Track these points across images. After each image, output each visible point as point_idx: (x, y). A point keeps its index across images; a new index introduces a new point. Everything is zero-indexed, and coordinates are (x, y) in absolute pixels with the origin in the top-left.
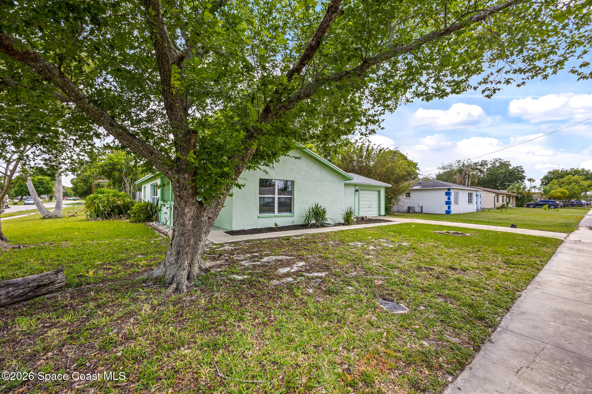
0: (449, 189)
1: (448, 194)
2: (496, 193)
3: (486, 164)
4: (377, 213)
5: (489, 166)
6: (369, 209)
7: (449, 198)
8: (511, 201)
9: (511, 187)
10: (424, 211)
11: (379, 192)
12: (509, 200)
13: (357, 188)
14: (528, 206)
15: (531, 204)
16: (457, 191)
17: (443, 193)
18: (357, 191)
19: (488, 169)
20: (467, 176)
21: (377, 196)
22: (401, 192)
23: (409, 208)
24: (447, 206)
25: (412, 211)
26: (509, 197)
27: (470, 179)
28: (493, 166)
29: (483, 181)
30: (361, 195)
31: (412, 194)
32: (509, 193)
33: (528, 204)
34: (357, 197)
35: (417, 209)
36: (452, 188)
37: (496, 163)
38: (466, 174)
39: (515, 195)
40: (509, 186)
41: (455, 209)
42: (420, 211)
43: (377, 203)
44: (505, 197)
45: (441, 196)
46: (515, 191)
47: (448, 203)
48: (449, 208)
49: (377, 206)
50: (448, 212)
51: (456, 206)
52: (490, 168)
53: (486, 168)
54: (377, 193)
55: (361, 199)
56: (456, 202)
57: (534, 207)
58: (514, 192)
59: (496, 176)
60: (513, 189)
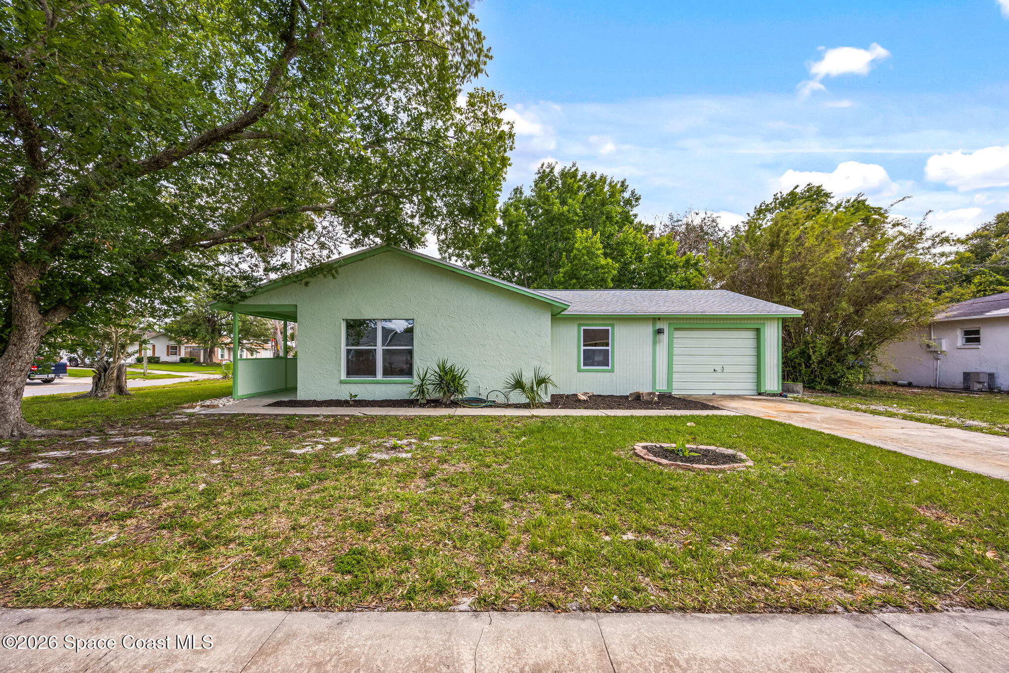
4: (753, 386)
6: (715, 375)
11: (757, 331)
13: (659, 326)
18: (660, 332)
21: (751, 343)
23: (967, 376)
30: (675, 341)
31: (986, 334)
34: (662, 347)
43: (750, 360)
49: (753, 369)
54: (751, 334)
55: (676, 351)
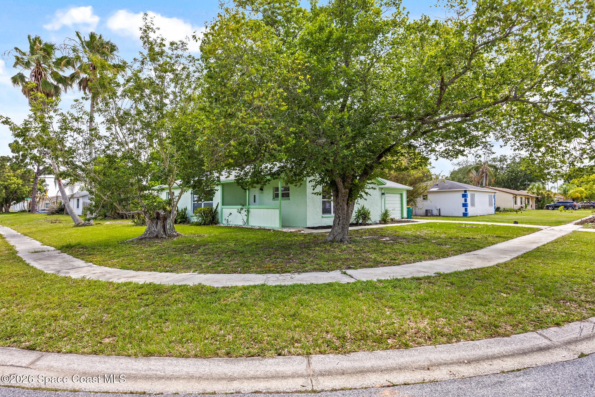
0: (465, 191)
1: (464, 196)
2: (513, 194)
3: (506, 160)
4: (400, 215)
5: (509, 162)
6: (393, 211)
7: (466, 200)
8: (531, 203)
9: (531, 187)
10: (441, 214)
11: (401, 194)
12: (528, 202)
13: (383, 192)
14: (548, 208)
15: (550, 206)
16: (473, 193)
17: (460, 195)
18: (383, 194)
19: (507, 165)
20: (484, 175)
21: (399, 199)
22: (419, 195)
23: (427, 211)
24: (464, 208)
25: (429, 214)
26: (528, 199)
27: (488, 178)
28: (513, 162)
29: (503, 180)
30: (386, 198)
31: (430, 196)
32: (529, 194)
33: (547, 206)
34: (383, 200)
35: (435, 212)
36: (469, 190)
37: (516, 158)
38: (483, 172)
39: (535, 195)
40: (529, 185)
41: (471, 211)
42: (438, 214)
43: (399, 205)
44: (524, 199)
45: (458, 198)
46: (535, 191)
47: (465, 205)
48: (466, 210)
49: (400, 209)
50: (465, 215)
51: (473, 208)
52: (509, 164)
53: (506, 164)
54: (399, 196)
55: (386, 202)
56: (473, 205)
57: (553, 209)
58: (534, 193)
59: (515, 174)
60: (532, 188)
